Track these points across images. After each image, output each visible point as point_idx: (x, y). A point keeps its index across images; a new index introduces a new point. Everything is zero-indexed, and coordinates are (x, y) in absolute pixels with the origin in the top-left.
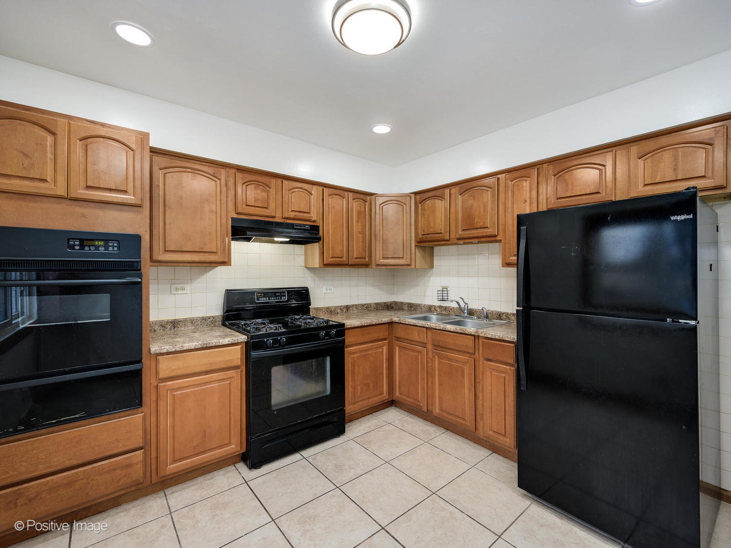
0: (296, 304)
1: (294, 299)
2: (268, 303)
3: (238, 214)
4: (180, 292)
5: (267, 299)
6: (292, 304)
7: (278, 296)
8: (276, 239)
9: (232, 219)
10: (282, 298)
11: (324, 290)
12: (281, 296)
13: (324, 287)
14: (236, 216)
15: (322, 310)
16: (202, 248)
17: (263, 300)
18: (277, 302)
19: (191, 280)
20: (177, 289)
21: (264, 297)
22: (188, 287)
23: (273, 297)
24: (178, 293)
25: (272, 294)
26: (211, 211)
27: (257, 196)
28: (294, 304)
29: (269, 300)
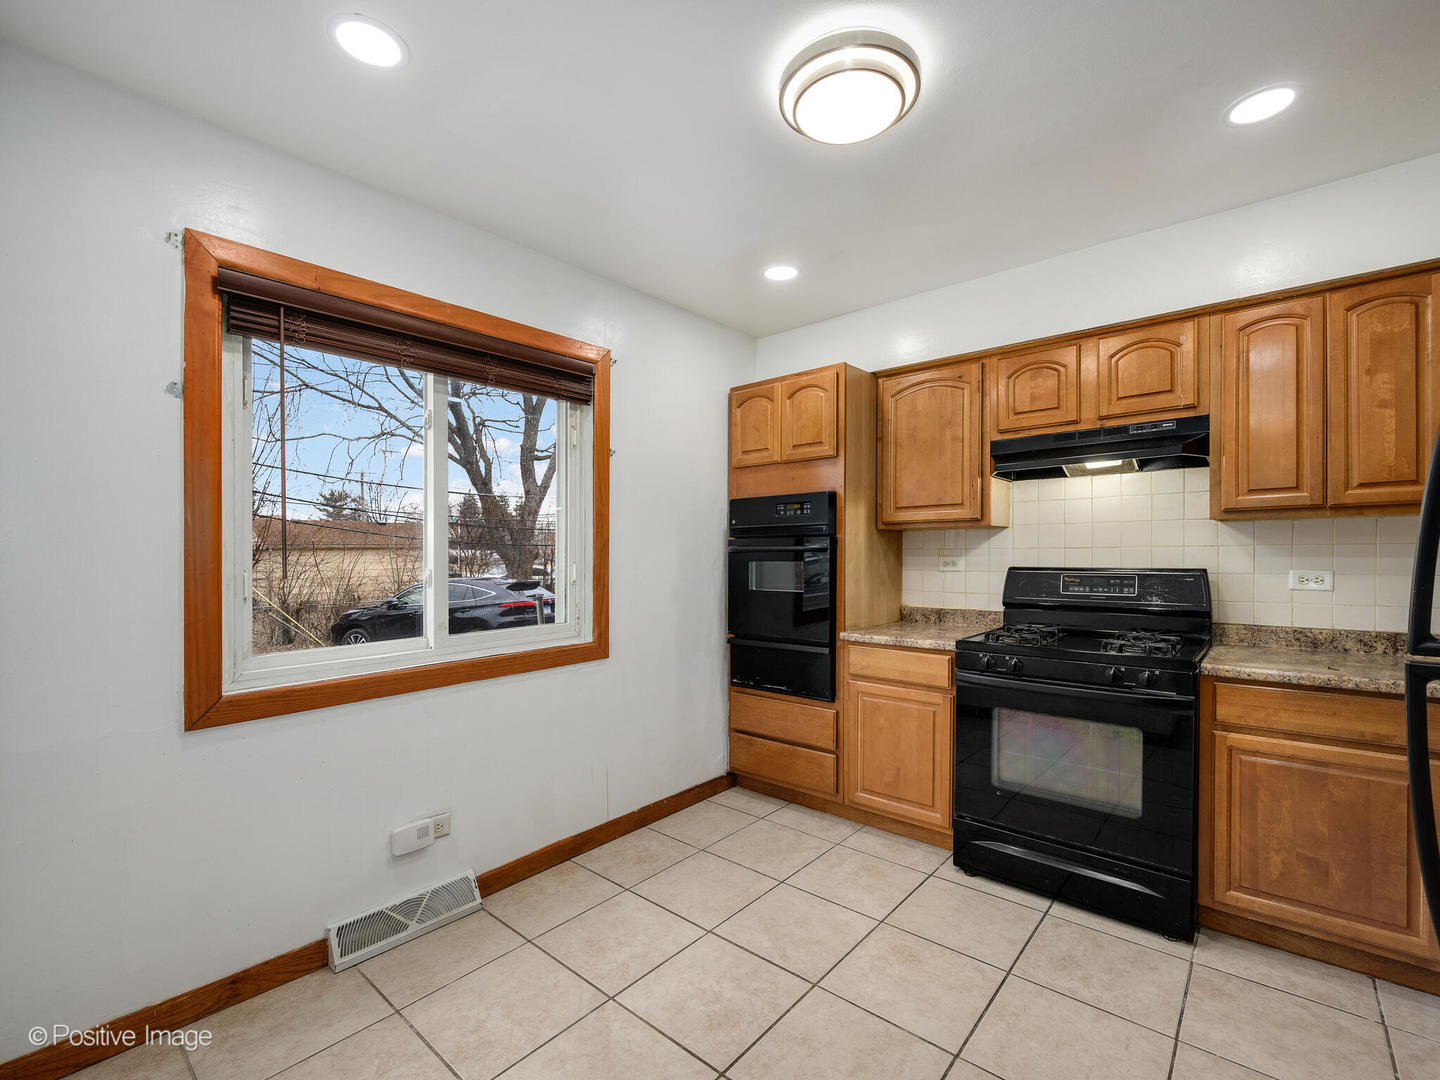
0: (1163, 606)
1: (1158, 595)
2: (1088, 597)
3: (1001, 432)
4: (950, 568)
5: (1087, 589)
6: (1150, 605)
7: (1115, 585)
8: (1090, 465)
9: (993, 444)
10: (1126, 590)
11: (1291, 580)
12: (1122, 587)
13: (1291, 572)
14: (999, 437)
15: (1276, 633)
16: (940, 499)
17: (1077, 591)
18: (1108, 598)
19: (967, 550)
20: (946, 564)
21: (1080, 584)
22: (961, 562)
23: (1101, 586)
24: (946, 569)
25: (1101, 580)
26: (954, 439)
27: (1034, 391)
28: (1157, 606)
29: (1091, 591)
